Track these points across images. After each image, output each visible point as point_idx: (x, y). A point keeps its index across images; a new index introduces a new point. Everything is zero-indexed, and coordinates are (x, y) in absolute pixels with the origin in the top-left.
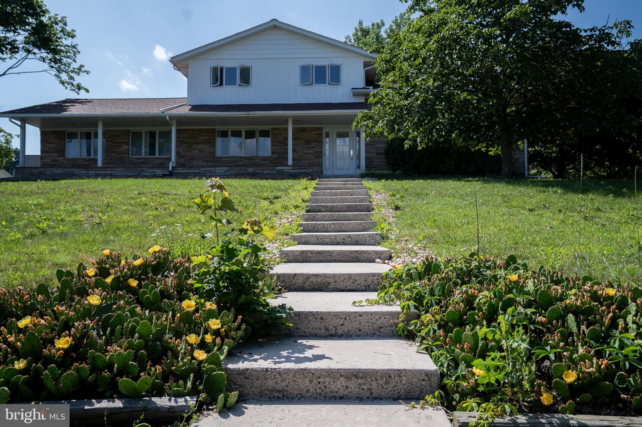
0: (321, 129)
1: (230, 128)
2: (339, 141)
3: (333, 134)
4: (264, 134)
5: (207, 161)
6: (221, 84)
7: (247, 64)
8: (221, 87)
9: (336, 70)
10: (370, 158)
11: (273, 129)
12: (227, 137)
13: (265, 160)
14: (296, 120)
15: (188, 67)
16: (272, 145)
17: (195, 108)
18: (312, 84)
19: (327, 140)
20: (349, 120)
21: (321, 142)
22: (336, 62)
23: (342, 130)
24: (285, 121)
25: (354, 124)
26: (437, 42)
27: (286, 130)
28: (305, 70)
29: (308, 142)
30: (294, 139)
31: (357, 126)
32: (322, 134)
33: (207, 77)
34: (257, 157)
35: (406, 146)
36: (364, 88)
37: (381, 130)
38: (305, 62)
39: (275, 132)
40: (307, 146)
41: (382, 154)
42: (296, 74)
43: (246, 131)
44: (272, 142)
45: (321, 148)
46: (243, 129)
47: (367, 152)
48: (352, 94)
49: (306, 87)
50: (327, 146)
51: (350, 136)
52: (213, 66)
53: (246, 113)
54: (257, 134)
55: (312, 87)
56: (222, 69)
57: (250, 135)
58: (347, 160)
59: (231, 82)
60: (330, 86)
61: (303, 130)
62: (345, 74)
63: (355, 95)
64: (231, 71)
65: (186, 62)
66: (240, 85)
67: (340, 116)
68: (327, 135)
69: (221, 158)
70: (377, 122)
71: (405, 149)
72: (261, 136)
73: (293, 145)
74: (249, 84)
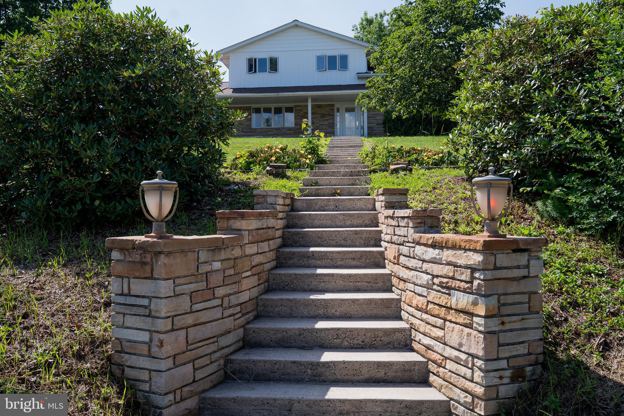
0: (333, 105)
1: (262, 106)
2: (347, 115)
3: (343, 109)
4: (289, 110)
5: (245, 132)
6: (255, 72)
7: (274, 55)
8: (255, 74)
9: (344, 59)
10: (372, 128)
11: (296, 106)
12: (260, 113)
13: (290, 130)
14: (314, 99)
15: (229, 59)
16: (295, 119)
17: (235, 90)
18: (326, 70)
19: (338, 114)
20: (353, 98)
21: (333, 115)
22: (344, 52)
23: (349, 106)
24: (305, 99)
25: (357, 101)
26: (407, 48)
27: (307, 106)
28: (320, 59)
29: (323, 116)
30: (312, 114)
31: (359, 102)
32: (334, 109)
33: (245, 66)
34: (284, 128)
35: (394, 116)
36: (367, 73)
37: (374, 105)
38: (320, 53)
39: (298, 108)
40: (322, 119)
41: (381, 124)
42: (314, 63)
43: (275, 108)
44: (295, 117)
45: (334, 120)
46: (273, 106)
47: (368, 123)
48: (357, 77)
49: (321, 73)
50: (338, 118)
51: (356, 110)
52: (249, 57)
53: (277, 94)
54: (284, 110)
55: (325, 72)
56: (255, 60)
57: (278, 111)
58: (354, 129)
59: (263, 70)
60: (340, 72)
61: (319, 106)
62: (351, 62)
63: (359, 78)
64: (263, 61)
65: (227, 55)
66: (269, 72)
67: (348, 95)
68: (338, 110)
69: (256, 129)
70: (372, 99)
71: (393, 118)
72: (286, 112)
73: (312, 118)
74: (276, 71)
